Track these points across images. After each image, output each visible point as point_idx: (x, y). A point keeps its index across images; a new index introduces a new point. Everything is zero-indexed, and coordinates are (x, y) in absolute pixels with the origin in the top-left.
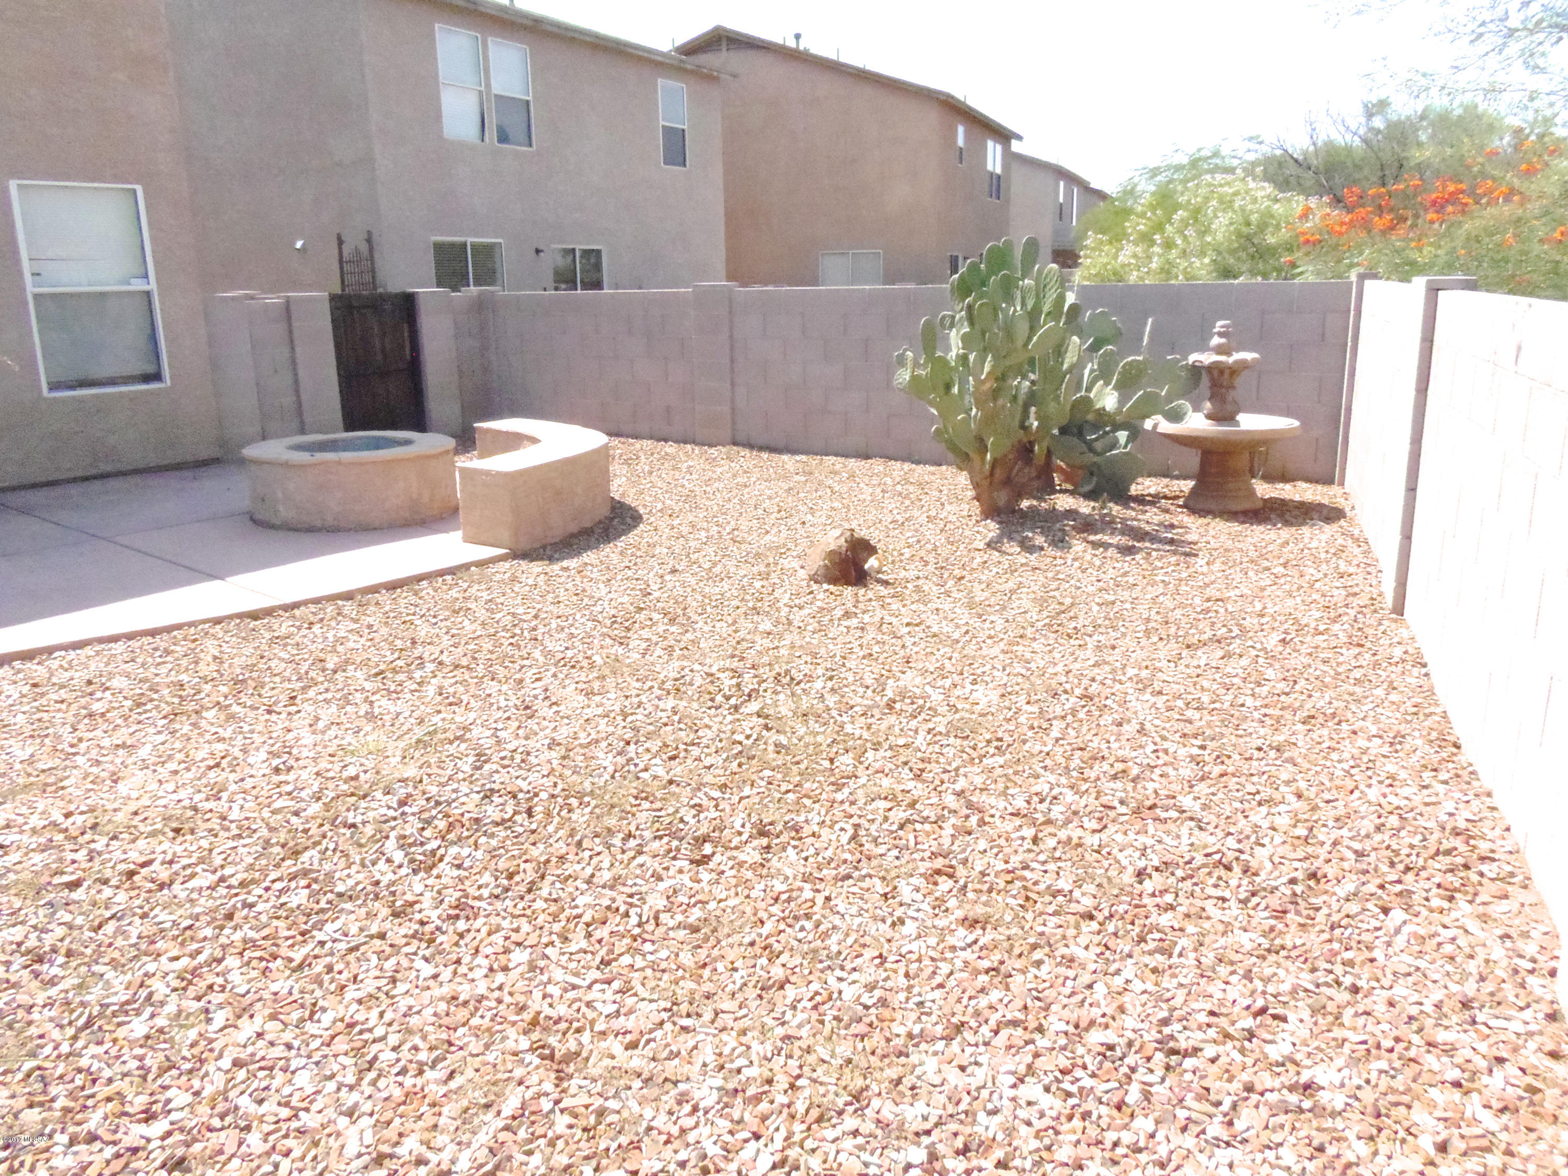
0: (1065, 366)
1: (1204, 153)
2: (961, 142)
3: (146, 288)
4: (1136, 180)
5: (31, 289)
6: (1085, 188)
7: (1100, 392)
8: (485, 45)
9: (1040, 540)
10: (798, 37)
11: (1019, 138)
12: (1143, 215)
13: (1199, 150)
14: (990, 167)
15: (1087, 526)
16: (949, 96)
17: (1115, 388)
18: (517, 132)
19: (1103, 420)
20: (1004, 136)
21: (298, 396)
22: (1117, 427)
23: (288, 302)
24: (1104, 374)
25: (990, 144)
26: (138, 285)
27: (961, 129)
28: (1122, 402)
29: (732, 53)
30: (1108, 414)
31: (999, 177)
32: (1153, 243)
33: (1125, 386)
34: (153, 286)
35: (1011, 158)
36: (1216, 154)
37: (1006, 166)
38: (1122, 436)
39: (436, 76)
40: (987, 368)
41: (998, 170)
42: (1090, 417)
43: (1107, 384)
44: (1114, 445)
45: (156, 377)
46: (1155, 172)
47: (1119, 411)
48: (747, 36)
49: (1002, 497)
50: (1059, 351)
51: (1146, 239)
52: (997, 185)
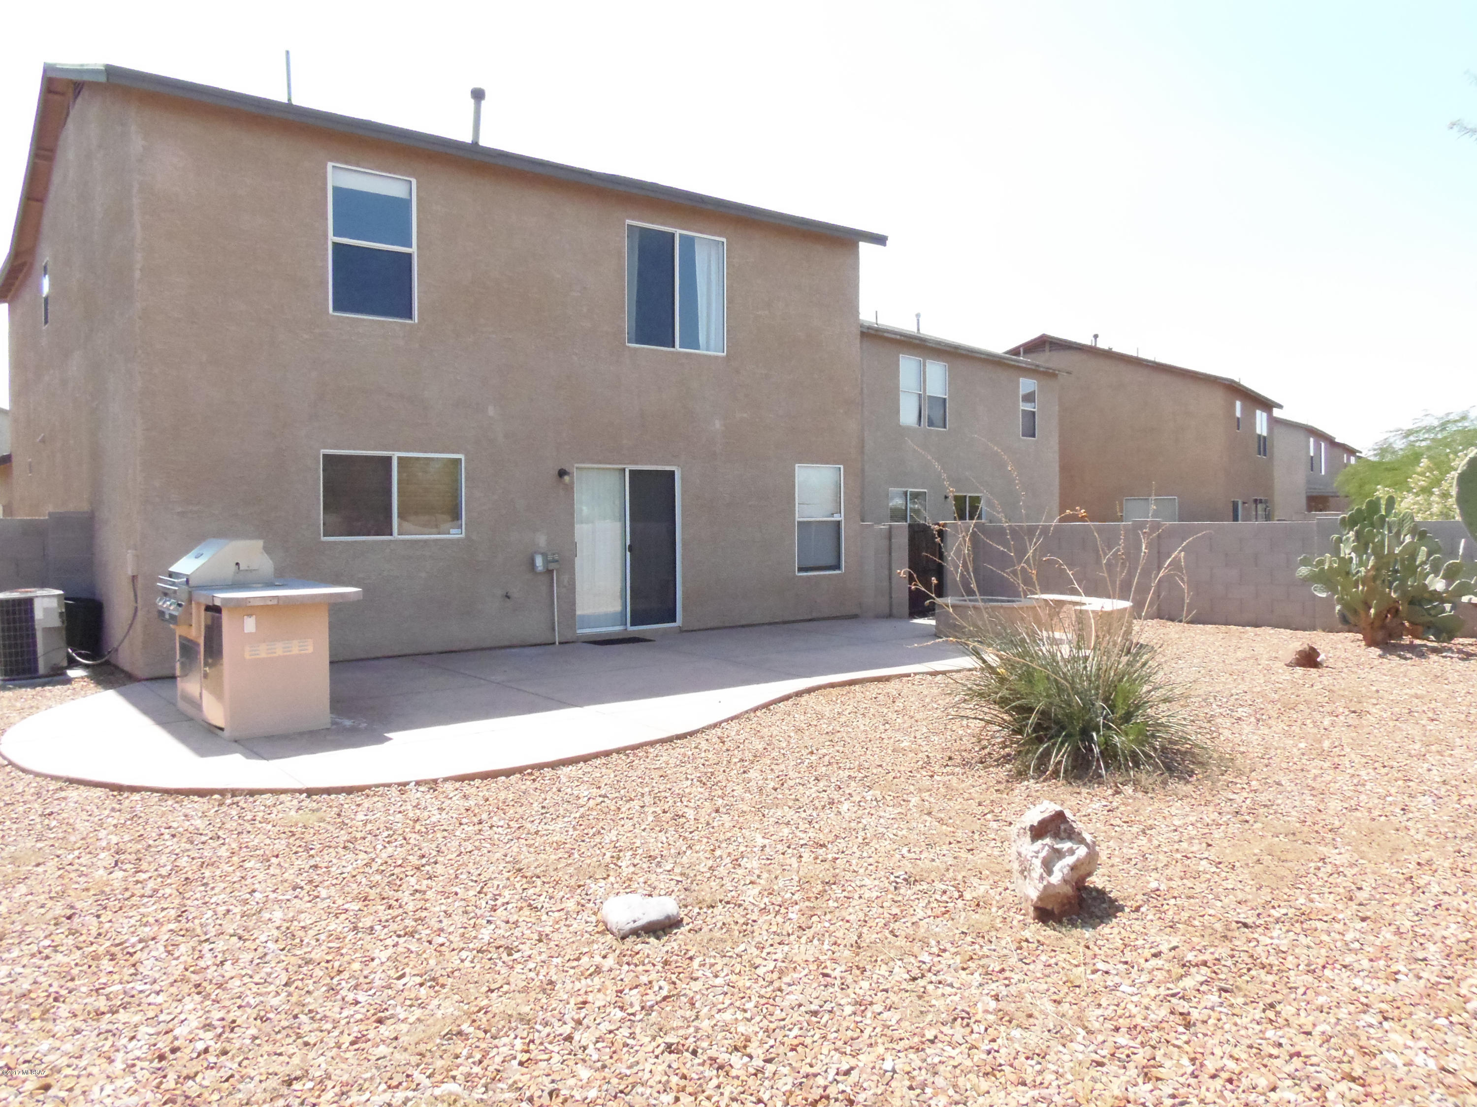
0: (1418, 563)
1: (1451, 417)
2: (1238, 414)
3: (838, 519)
4: (1391, 440)
5: (797, 519)
6: (1331, 442)
7: (1432, 581)
8: (925, 365)
9: (1409, 655)
10: (1096, 336)
11: (1280, 406)
12: (1422, 474)
13: (1448, 414)
14: (1258, 431)
15: (1435, 650)
16: (1233, 381)
17: (1443, 578)
18: (937, 418)
19: (1436, 596)
20: (1267, 405)
21: (890, 583)
22: (1443, 601)
23: (891, 526)
24: (1435, 571)
25: (1258, 412)
26: (836, 518)
27: (1238, 404)
28: (1448, 585)
29: (1053, 353)
30: (1439, 593)
31: (1265, 438)
32: (1432, 493)
33: (1450, 576)
34: (842, 518)
35: (1274, 422)
36: (1464, 418)
37: (1270, 429)
38: (1448, 606)
39: (898, 388)
40: (1371, 563)
41: (1265, 434)
42: (1426, 595)
43: (1436, 576)
44: (1444, 611)
45: (837, 567)
46: (1409, 433)
47: (1446, 591)
48: (1065, 341)
49: (1380, 635)
50: (1413, 556)
51: (1426, 491)
52: (1263, 444)
